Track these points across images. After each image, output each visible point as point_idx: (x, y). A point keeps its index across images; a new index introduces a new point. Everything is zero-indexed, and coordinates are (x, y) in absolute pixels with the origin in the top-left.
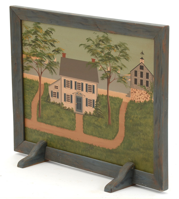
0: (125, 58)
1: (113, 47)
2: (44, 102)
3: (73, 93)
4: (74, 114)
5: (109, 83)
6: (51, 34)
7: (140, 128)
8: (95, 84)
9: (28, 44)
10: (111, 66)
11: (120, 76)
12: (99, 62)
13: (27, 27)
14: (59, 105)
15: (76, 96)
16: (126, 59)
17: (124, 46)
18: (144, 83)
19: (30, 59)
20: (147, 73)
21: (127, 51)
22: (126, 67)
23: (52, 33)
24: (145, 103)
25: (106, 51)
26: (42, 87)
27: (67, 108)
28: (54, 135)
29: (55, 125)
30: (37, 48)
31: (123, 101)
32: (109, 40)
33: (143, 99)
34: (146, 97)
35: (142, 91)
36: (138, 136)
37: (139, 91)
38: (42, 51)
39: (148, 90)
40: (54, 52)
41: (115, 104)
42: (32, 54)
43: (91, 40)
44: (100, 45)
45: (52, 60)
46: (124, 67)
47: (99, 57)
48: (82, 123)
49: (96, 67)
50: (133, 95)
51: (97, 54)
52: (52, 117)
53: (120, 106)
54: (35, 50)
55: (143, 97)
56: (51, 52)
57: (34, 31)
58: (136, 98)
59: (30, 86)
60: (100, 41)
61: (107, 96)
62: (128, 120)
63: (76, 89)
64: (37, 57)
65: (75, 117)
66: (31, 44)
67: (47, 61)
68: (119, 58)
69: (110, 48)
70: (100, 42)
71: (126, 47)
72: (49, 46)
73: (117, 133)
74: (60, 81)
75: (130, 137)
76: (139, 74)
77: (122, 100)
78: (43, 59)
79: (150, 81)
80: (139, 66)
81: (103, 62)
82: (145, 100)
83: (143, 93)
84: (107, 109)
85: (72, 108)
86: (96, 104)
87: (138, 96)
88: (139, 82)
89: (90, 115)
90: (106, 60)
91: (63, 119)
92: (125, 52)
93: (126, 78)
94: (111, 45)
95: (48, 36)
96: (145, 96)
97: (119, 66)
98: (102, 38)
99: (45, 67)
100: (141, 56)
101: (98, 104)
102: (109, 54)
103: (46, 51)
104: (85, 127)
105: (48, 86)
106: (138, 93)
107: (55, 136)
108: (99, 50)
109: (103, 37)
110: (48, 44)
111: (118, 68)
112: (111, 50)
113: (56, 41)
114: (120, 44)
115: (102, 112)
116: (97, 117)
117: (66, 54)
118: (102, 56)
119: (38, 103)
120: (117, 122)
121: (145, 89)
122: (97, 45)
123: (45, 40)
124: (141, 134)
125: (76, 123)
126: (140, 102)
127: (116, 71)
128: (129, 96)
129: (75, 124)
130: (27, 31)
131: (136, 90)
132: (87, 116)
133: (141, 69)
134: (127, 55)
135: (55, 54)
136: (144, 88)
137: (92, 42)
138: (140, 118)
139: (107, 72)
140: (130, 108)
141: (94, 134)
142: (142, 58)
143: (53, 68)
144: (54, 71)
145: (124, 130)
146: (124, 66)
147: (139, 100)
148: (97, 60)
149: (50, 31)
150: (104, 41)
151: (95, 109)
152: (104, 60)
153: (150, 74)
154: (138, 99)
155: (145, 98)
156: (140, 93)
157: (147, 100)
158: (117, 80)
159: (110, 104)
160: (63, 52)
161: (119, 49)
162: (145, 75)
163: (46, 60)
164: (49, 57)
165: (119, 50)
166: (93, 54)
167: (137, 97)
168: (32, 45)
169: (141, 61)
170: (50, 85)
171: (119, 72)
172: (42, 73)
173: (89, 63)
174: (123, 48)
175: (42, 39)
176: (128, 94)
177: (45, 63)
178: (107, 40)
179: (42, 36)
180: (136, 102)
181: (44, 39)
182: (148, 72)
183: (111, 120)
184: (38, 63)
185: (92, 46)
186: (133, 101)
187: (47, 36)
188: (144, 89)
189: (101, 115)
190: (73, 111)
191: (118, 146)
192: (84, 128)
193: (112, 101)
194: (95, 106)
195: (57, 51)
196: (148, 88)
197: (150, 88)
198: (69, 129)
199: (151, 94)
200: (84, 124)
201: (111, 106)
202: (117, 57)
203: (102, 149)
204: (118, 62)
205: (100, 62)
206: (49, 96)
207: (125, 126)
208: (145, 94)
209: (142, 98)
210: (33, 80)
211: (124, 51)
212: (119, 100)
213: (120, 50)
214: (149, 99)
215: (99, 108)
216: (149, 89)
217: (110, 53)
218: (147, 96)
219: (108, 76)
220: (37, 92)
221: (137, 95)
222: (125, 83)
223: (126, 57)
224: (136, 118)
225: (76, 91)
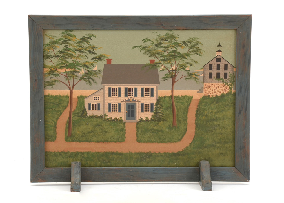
0: (196, 54)
1: (180, 44)
2: (78, 118)
3: (122, 101)
4: (123, 124)
5: (173, 82)
6: (90, 41)
7: (215, 123)
8: (154, 87)
9: (52, 56)
10: (177, 64)
11: (190, 73)
12: (160, 62)
13: (52, 37)
14: (101, 117)
15: (127, 103)
16: (197, 54)
17: (195, 41)
18: (222, 76)
19: (56, 73)
20: (225, 65)
21: (199, 46)
22: (197, 63)
23: (92, 40)
24: (223, 95)
25: (171, 50)
26: (73, 101)
27: (112, 119)
28: (92, 152)
29: (93, 141)
30: (66, 59)
32: (175, 37)
33: (221, 92)
35: (218, 84)
36: (213, 131)
37: (215, 85)
38: (76, 61)
39: (226, 82)
40: (94, 60)
41: (182, 103)
42: (59, 66)
43: (150, 40)
44: (162, 44)
45: (91, 69)
46: (194, 62)
47: (160, 57)
48: (135, 132)
49: (156, 68)
50: (207, 90)
51: (158, 54)
52: (89, 132)
53: (189, 104)
54: (63, 62)
55: (220, 90)
56: (89, 60)
57: (63, 40)
58: (211, 93)
59: (54, 103)
60: (162, 39)
61: (172, 96)
62: (200, 117)
63: (126, 95)
64: (68, 69)
65: (125, 127)
66: (57, 55)
67: (83, 71)
68: (189, 54)
69: (177, 45)
70: (162, 41)
71: (198, 42)
72: (85, 54)
73: (184, 133)
74: (102, 91)
75: (203, 134)
76: (215, 68)
77: (192, 97)
78: (77, 69)
79: (229, 72)
80: (215, 59)
81: (166, 61)
82: (223, 93)
83: (220, 86)
84: (171, 110)
85: (120, 117)
86: (155, 108)
87: (214, 90)
88: (214, 75)
89: (147, 120)
90: (170, 59)
91: (106, 132)
92: (196, 47)
93: (197, 74)
94: (178, 42)
95: (85, 43)
96: (222, 88)
97: (188, 63)
98: (164, 37)
99: (79, 78)
101: (159, 107)
102: (174, 52)
103: (82, 60)
104: (139, 135)
105: (83, 99)
106: (213, 87)
107: (94, 153)
108: (160, 50)
109: (166, 35)
110: (84, 52)
111: (187, 65)
112: (178, 47)
113: (97, 47)
114: (190, 40)
115: (164, 115)
116: (157, 121)
117: (112, 60)
118: (165, 55)
119: (68, 120)
120: (185, 122)
121: (223, 81)
122: (158, 45)
123: (80, 48)
124: (217, 128)
125: (125, 133)
126: (216, 95)
127: (184, 69)
128: (202, 92)
129: (124, 135)
130: (52, 41)
131: (211, 84)
132: (142, 123)
133: (217, 61)
134: (199, 49)
135: (96, 62)
136: (221, 80)
137: (151, 42)
138: (216, 113)
139: (171, 71)
140: (203, 104)
141: (153, 140)
142: (219, 51)
143: (92, 77)
144: (94, 81)
145: (195, 128)
147: (214, 94)
148: (157, 61)
149: (89, 37)
150: (168, 40)
151: (154, 113)
152: (167, 59)
153: (229, 66)
154: (214, 93)
155: (223, 91)
156: (216, 87)
157: (225, 93)
158: (185, 78)
159: (176, 104)
160: (107, 58)
161: (189, 45)
162: (222, 67)
163: (80, 70)
164: (86, 66)
165: (188, 46)
166: (152, 55)
167: (213, 91)
168: (59, 56)
169: (217, 53)
170: (87, 97)
171: (188, 69)
172: (74, 85)
173: (146, 66)
174: (193, 44)
175: (75, 48)
176: (200, 90)
177: (79, 74)
178: (172, 37)
179: (75, 45)
180: (211, 97)
181: (78, 47)
182: (227, 64)
183: (176, 121)
184: (68, 75)
185: (151, 47)
186: (206, 96)
187: (83, 43)
188: (222, 82)
189: (162, 118)
190: (122, 120)
191: (186, 147)
192: (137, 136)
193: (178, 100)
194: (154, 109)
195: (100, 58)
196: (226, 80)
197: (230, 79)
198: (115, 142)
199: (231, 85)
200: (138, 131)
201: (177, 107)
202: (185, 53)
203: (163, 154)
204: (187, 59)
205: (162, 62)
206: (85, 109)
207: (197, 124)
208: (223, 86)
209: (219, 91)
210: (60, 96)
211: (196, 46)
212: (188, 98)
213: (190, 46)
214: (227, 90)
215: (160, 112)
216: (228, 80)
217: (176, 50)
218: (225, 89)
219: (173, 75)
220: (65, 109)
221: (212, 89)
222: (197, 79)
223: (198, 52)
224: (211, 113)
225: (126, 98)
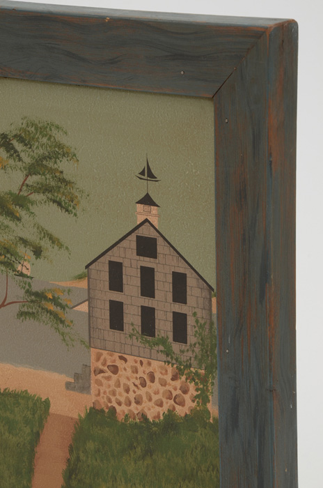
0: (54, 201)
11: (35, 289)
16: (59, 204)
17: (45, 140)
18: (164, 326)
20: (175, 274)
21: (64, 165)
22: (61, 246)
24: (170, 423)
31: (52, 410)
33: (161, 405)
34: (174, 394)
35: (149, 364)
37: (138, 365)
39: (183, 358)
41: (11, 426)
46: (49, 243)
50: (104, 381)
53: (36, 437)
55: (157, 393)
58: (122, 400)
68: (25, 198)
71: (60, 146)
76: (132, 281)
77: (47, 404)
79: (195, 314)
80: (133, 237)
82: (171, 412)
83: (157, 376)
87: (132, 388)
88: (132, 318)
92: (51, 171)
93: (63, 299)
96: (168, 388)
97: (24, 242)
100: (142, 188)
106: (129, 372)
111: (21, 250)
114: (25, 131)
121: (168, 353)
126: (144, 417)
127: (9, 265)
128: (85, 389)
131: (121, 358)
133: (140, 252)
134: (67, 183)
136: (161, 348)
140: (91, 446)
142: (147, 201)
146: (53, 239)
147: (134, 408)
153: (191, 281)
154: (133, 404)
155: (172, 402)
156: (140, 374)
157: (181, 411)
158: (16, 308)
161: (22, 155)
162: (163, 286)
165: (20, 159)
167: (127, 391)
169: (141, 213)
171: (26, 267)
174: (41, 151)
176: (77, 376)
180: (121, 418)
182: (181, 271)
186: (102, 411)
188: (164, 357)
196: (182, 352)
197: (197, 349)
199: (204, 380)
202: (10, 193)
204: (19, 219)
208: (168, 378)
209: (155, 398)
211: (50, 164)
212: (30, 404)
213: (27, 160)
214: (190, 404)
216: (190, 354)
218: (179, 392)
221: (123, 381)
222: (62, 322)
223: (61, 193)
